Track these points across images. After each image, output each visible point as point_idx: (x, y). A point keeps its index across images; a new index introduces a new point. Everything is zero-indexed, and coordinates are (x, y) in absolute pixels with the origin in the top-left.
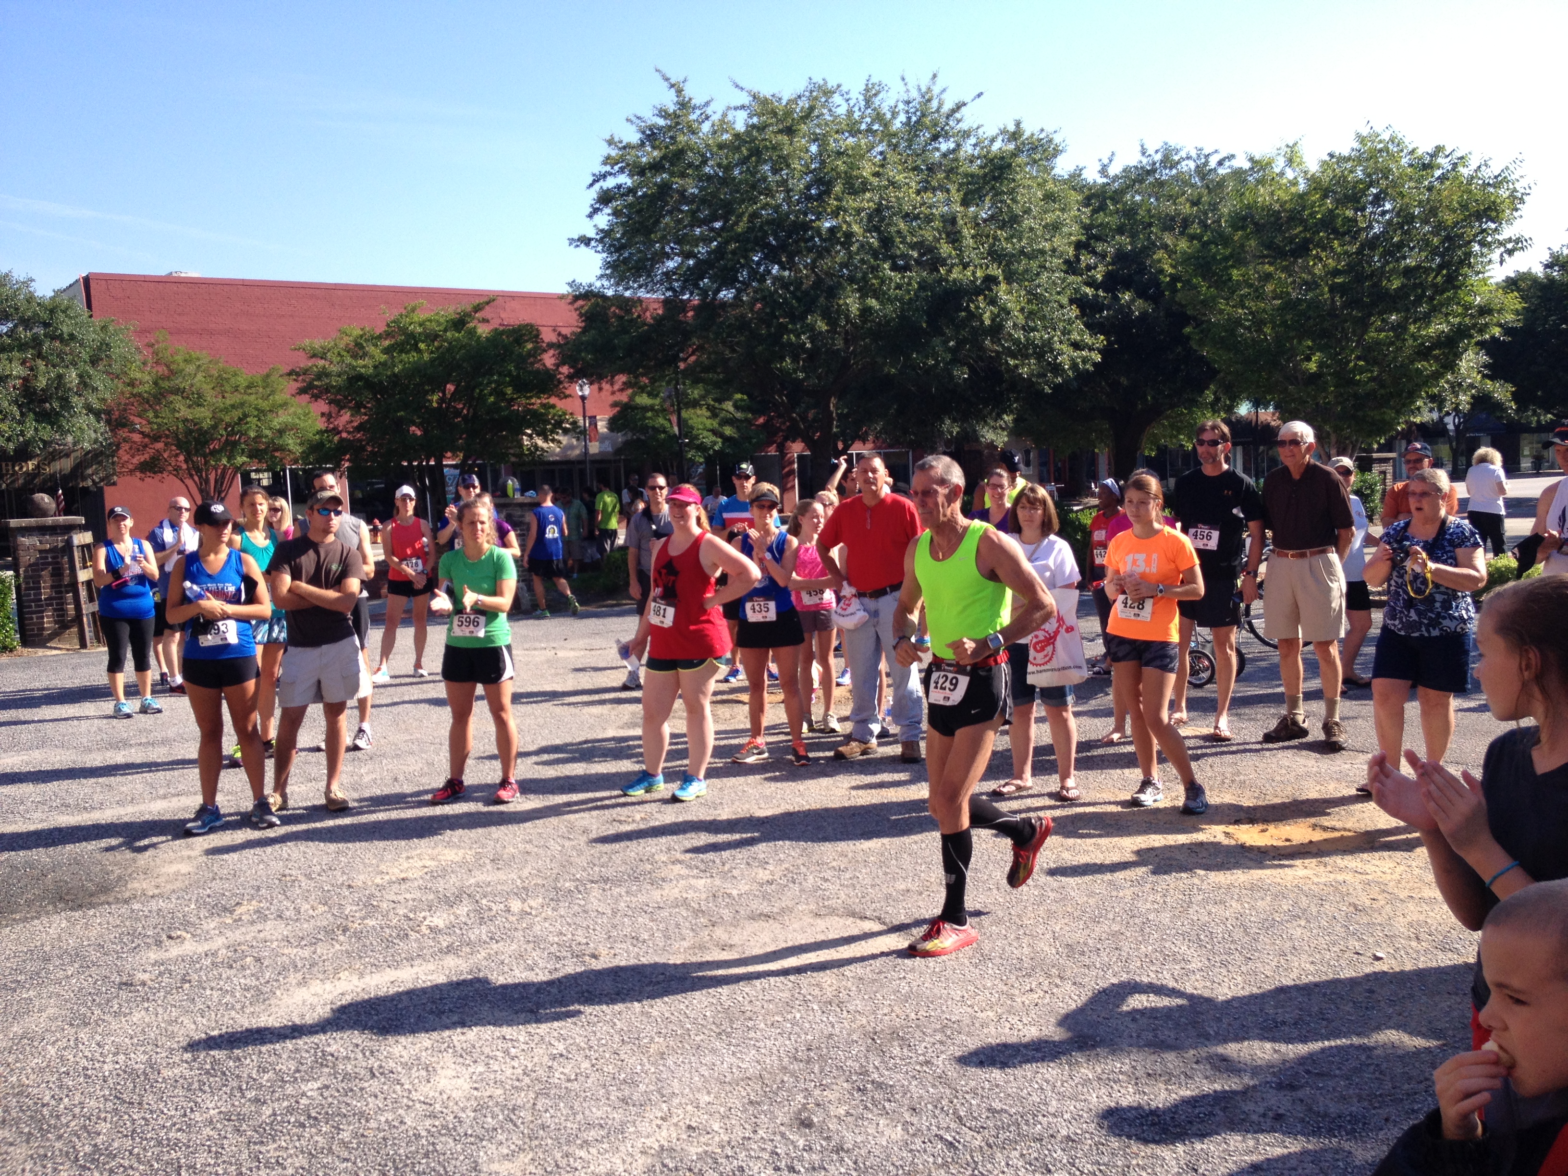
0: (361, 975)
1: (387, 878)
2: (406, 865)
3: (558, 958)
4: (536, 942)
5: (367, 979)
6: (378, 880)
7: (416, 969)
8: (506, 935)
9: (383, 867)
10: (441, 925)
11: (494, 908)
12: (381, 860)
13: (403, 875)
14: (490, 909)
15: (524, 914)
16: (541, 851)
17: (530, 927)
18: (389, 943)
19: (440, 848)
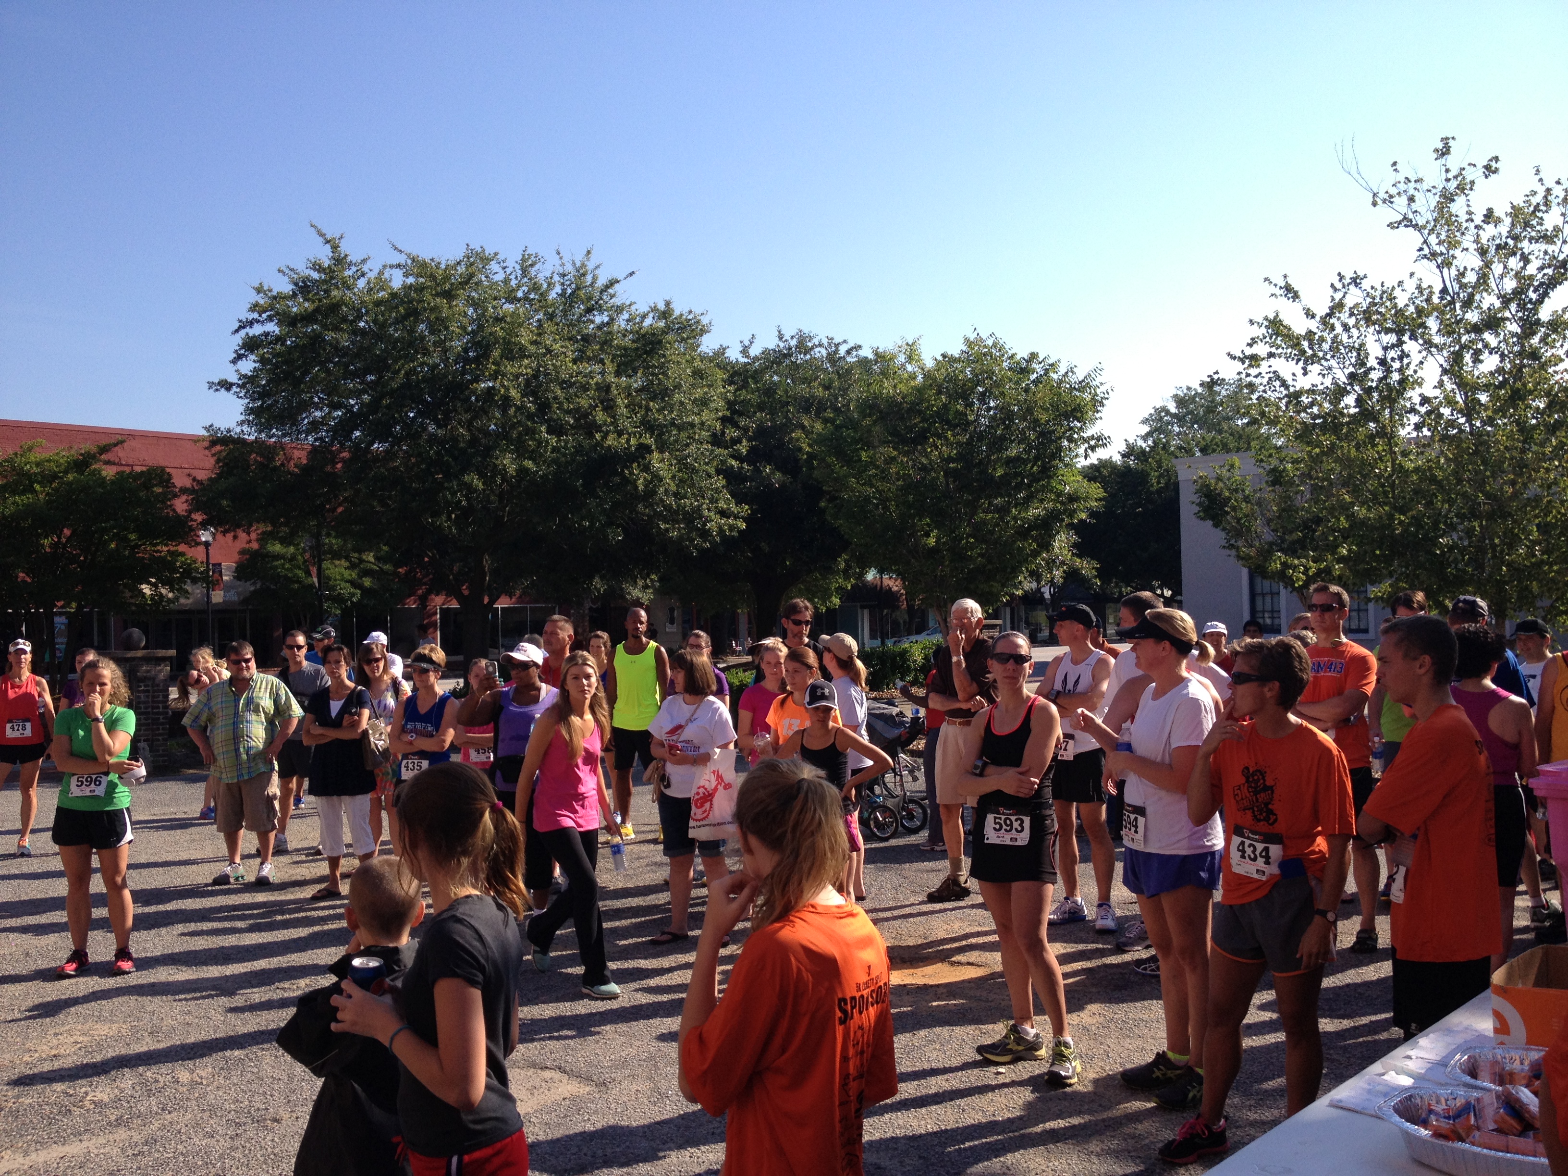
0: (26, 1154)
1: (37, 1055)
2: (55, 1042)
3: (238, 1125)
4: (212, 1111)
5: (33, 1156)
6: (26, 1058)
7: (85, 1144)
8: (180, 1106)
9: (29, 1045)
10: (106, 1099)
11: (161, 1080)
12: (27, 1038)
13: (54, 1052)
14: (157, 1081)
15: (193, 1084)
16: (202, 1022)
17: (203, 1096)
18: (51, 1121)
19: (90, 1024)
